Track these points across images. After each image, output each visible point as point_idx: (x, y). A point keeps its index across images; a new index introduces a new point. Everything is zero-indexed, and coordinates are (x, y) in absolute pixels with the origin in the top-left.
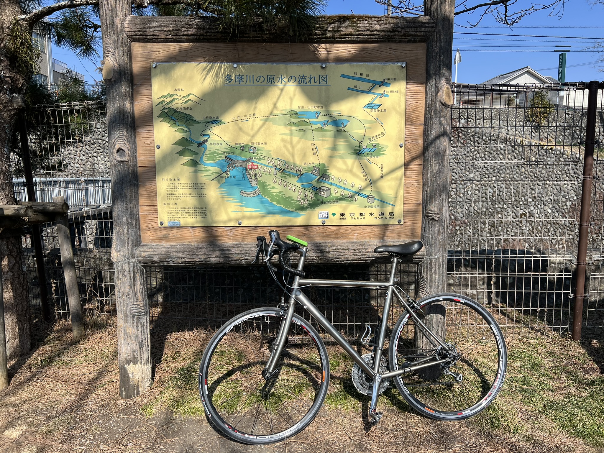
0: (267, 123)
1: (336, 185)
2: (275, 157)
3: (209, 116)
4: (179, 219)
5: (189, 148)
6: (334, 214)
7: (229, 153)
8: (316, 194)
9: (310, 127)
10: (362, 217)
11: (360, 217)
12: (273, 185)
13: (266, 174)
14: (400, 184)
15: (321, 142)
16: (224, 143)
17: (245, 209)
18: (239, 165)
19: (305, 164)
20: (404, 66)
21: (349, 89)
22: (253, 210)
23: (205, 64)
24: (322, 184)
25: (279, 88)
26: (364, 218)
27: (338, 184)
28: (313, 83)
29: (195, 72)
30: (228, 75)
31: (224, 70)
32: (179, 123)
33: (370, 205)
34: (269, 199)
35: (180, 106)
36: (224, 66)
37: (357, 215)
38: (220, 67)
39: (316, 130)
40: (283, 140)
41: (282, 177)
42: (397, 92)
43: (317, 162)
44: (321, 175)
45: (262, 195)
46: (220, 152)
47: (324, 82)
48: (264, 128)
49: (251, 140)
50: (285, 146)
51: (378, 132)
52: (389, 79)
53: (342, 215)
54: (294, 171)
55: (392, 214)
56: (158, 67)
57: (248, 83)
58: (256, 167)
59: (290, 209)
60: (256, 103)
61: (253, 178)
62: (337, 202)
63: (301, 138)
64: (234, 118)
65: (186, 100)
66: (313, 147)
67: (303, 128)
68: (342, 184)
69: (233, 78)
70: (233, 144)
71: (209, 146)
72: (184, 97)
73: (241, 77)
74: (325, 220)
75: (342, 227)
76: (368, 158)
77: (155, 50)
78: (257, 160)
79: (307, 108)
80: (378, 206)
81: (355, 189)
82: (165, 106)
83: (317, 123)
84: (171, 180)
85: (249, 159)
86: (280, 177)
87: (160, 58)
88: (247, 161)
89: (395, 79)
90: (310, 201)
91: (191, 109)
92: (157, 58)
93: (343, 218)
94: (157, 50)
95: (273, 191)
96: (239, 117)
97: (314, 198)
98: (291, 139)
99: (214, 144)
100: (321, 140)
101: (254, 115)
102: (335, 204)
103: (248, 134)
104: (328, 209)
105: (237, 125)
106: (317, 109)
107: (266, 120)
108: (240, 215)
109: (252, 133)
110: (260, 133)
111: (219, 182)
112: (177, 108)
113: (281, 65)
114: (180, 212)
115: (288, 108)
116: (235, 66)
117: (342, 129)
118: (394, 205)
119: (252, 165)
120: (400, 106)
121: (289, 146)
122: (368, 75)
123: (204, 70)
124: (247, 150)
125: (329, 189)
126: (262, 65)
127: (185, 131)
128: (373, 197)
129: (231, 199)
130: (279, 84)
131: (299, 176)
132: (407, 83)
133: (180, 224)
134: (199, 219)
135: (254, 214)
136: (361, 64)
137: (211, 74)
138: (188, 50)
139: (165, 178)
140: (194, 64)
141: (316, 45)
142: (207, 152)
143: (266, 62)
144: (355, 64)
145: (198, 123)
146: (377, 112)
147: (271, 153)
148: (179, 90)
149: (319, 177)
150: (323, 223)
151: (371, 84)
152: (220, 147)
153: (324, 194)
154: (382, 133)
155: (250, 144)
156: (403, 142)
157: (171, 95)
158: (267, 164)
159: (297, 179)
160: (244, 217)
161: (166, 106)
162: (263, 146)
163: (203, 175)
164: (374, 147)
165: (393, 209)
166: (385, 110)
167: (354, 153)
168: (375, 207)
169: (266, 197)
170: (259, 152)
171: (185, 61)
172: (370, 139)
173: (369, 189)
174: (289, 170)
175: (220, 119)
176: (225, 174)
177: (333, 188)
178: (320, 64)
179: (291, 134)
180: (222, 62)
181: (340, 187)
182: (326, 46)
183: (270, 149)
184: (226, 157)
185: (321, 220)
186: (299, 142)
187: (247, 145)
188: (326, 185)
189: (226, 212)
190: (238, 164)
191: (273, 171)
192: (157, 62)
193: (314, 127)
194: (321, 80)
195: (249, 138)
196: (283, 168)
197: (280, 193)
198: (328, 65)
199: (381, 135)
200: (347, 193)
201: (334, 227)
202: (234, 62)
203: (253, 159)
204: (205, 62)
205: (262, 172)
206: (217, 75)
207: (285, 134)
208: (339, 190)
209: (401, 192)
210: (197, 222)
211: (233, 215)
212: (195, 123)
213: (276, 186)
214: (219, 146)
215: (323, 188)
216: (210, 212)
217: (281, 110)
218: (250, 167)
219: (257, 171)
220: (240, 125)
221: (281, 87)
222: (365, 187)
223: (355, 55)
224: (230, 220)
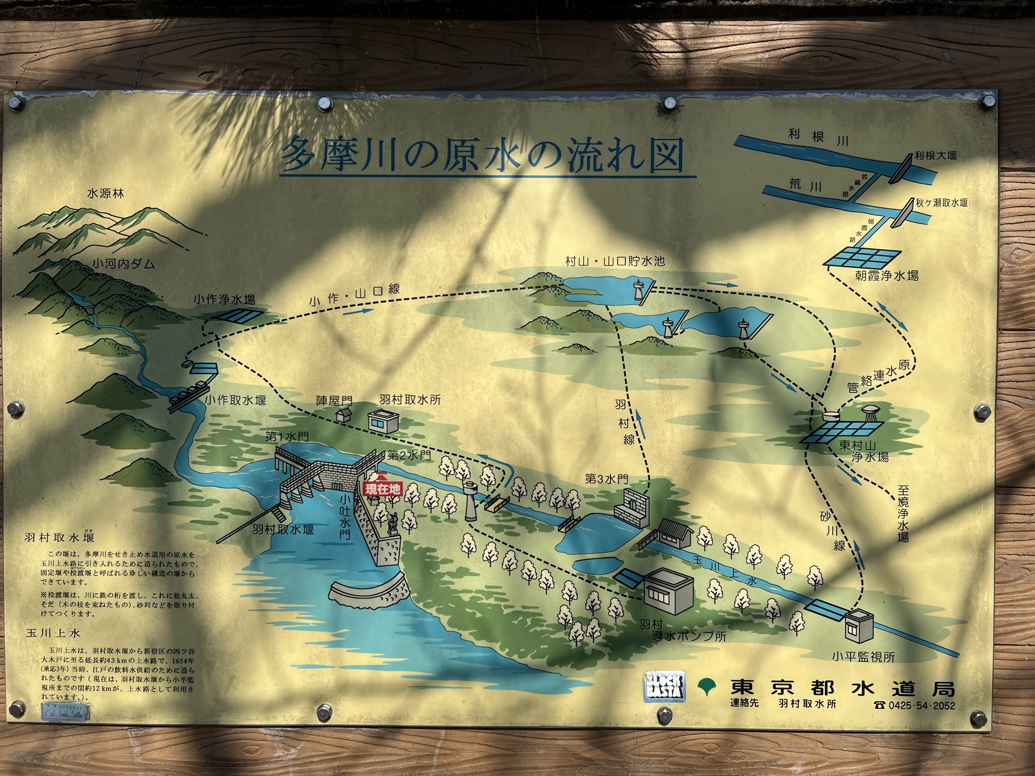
0: (446, 321)
1: (715, 566)
2: (473, 450)
3: (218, 292)
4: (87, 694)
5: (140, 415)
6: (707, 684)
7: (291, 436)
8: (637, 601)
9: (611, 338)
10: (824, 698)
11: (815, 698)
12: (461, 560)
13: (435, 519)
14: (980, 567)
15: (654, 394)
16: (271, 397)
17: (350, 657)
18: (327, 483)
19: (590, 478)
20: (990, 102)
21: (770, 191)
22: (380, 661)
23: (208, 97)
24: (661, 563)
25: (494, 187)
26: (832, 703)
27: (725, 560)
28: (625, 167)
29: (171, 126)
30: (295, 138)
31: (284, 116)
32: (102, 320)
33: (858, 648)
34: (444, 619)
35: (107, 253)
36: (284, 101)
37: (803, 690)
38: (268, 108)
39: (637, 347)
40: (508, 386)
41: (498, 528)
42: (964, 203)
43: (637, 473)
44: (655, 525)
45: (418, 600)
46: (254, 431)
47: (668, 164)
48: (431, 340)
49: (380, 385)
50: (515, 409)
51: (888, 359)
52: (931, 155)
53: (743, 686)
54: (545, 508)
55: (947, 689)
56: (30, 109)
57: (374, 168)
58: (395, 489)
59: (528, 660)
60: (404, 245)
61: (383, 531)
62: (721, 636)
63: (577, 379)
64: (315, 301)
65: (130, 232)
66: (625, 414)
67: (588, 339)
68: (739, 563)
69: (315, 149)
70: (307, 401)
71: (213, 408)
72: (123, 220)
73: (347, 147)
74: (672, 706)
75: (743, 738)
76: (848, 459)
77: (24, 48)
78: (401, 464)
79: (600, 265)
80: (890, 657)
81: (796, 582)
82: (49, 255)
83: (640, 322)
84: (59, 537)
85: (372, 460)
86: (490, 531)
87: (39, 76)
88: (361, 466)
89: (953, 156)
90: (609, 628)
91: (150, 266)
92: (30, 74)
93: (745, 703)
94: (35, 47)
95: (459, 584)
96: (333, 297)
97: (628, 616)
98: (539, 382)
99: (235, 400)
100: (654, 387)
101: (394, 289)
102: (714, 644)
103: (367, 361)
104: (683, 663)
105: (329, 326)
106: (640, 267)
107: (440, 311)
108: (327, 679)
109: (383, 357)
110: (415, 358)
111: (248, 549)
112: (98, 262)
113: (502, 100)
114: (89, 667)
115: (529, 264)
116: (325, 103)
117: (740, 344)
118: (955, 654)
119: (382, 480)
120: (974, 258)
121: (531, 408)
122: (843, 141)
123: (205, 116)
124: (363, 423)
125: (689, 580)
126: (429, 99)
127: (123, 351)
128: (869, 616)
129: (293, 616)
130: (494, 171)
131: (569, 524)
132: (1002, 170)
133: (88, 714)
134: (164, 693)
135: (387, 676)
136: (816, 95)
137: (231, 133)
138: (147, 43)
139: (39, 529)
140: (166, 96)
141: (641, 27)
142: (206, 431)
143: (443, 87)
144: (791, 96)
145: (174, 318)
146: (882, 283)
147: (459, 435)
148: (106, 193)
149: (646, 532)
150: (664, 717)
151: (858, 175)
152: (258, 413)
153: (667, 602)
154: (904, 364)
155: (376, 401)
156: (988, 400)
157: (75, 214)
158: (442, 480)
159: (557, 537)
160: (344, 689)
161: (55, 256)
162: (427, 408)
163: (187, 519)
164: (872, 416)
165: (953, 669)
166: (914, 275)
167: (787, 441)
168: (877, 657)
169: (433, 611)
170: (411, 431)
171: (137, 87)
172: (852, 387)
173: (853, 584)
174: (526, 502)
175: (259, 303)
176: (271, 518)
177: (703, 579)
178: (653, 98)
179: (540, 365)
180: (275, 89)
181: (734, 574)
182: (679, 29)
183: (453, 422)
184: (279, 451)
185: (654, 707)
186: (567, 393)
187: (363, 405)
188: (677, 564)
189: (276, 668)
190: (326, 479)
191: (462, 507)
192: (27, 91)
193: (630, 336)
194: (658, 159)
195: (373, 376)
196: (503, 492)
197: (489, 595)
198: (687, 101)
199: (900, 373)
200: (760, 598)
201: (708, 735)
202: (321, 89)
203: (387, 460)
204: (209, 87)
205: (418, 508)
206: (254, 139)
207: (512, 363)
208: (731, 586)
209: (986, 599)
210: (157, 707)
211: (300, 681)
212: (163, 321)
213: (474, 563)
214: (253, 407)
215: (662, 576)
216: (210, 665)
217: (503, 273)
218: (372, 489)
219: (400, 507)
220: (340, 327)
221: (503, 182)
222: (837, 577)
223: (792, 63)
224: (288, 699)
